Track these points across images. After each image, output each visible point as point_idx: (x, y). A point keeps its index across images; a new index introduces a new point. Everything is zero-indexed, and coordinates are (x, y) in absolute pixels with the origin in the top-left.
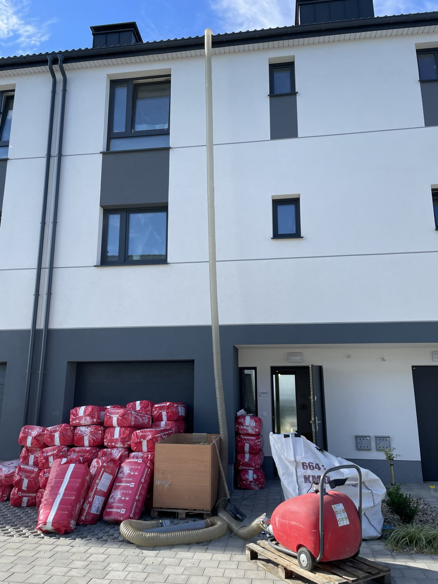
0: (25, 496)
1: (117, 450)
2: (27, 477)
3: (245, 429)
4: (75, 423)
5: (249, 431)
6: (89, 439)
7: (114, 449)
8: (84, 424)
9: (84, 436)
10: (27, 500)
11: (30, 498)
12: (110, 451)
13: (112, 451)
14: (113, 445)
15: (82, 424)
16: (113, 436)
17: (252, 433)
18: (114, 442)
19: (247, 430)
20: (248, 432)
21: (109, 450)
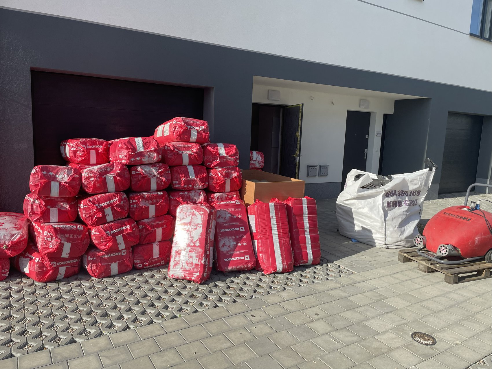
0: (62, 266)
1: (195, 192)
2: (68, 240)
3: (253, 164)
4: (134, 161)
5: (256, 165)
6: (157, 181)
7: (192, 192)
8: (147, 162)
9: (150, 178)
10: (65, 270)
11: (69, 267)
12: (188, 194)
13: (190, 194)
14: (190, 187)
15: (145, 162)
16: (188, 176)
17: (259, 167)
18: (191, 184)
19: (254, 164)
20: (255, 167)
21: (186, 193)
